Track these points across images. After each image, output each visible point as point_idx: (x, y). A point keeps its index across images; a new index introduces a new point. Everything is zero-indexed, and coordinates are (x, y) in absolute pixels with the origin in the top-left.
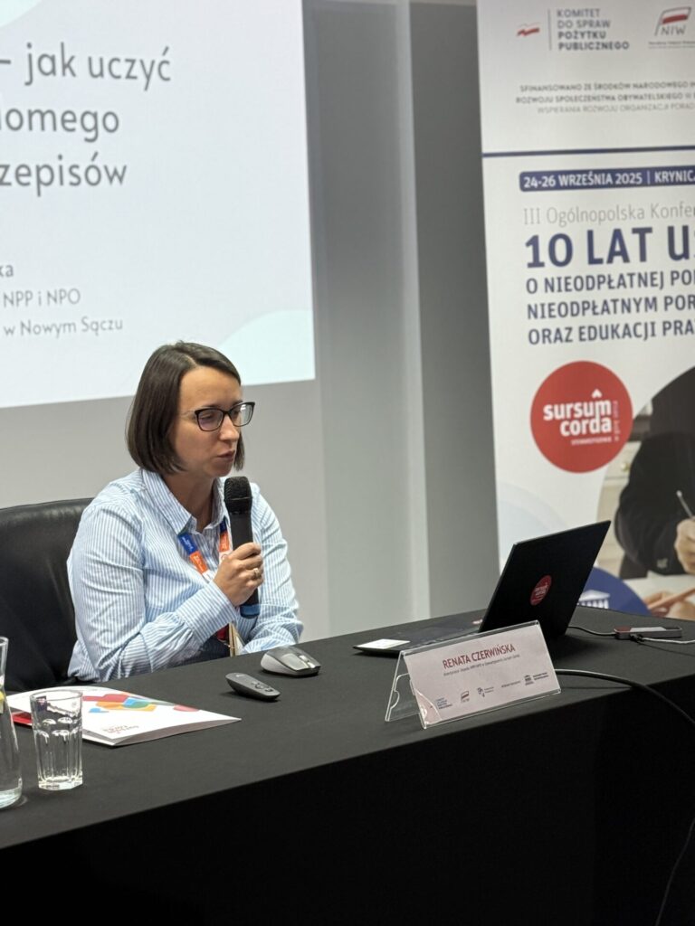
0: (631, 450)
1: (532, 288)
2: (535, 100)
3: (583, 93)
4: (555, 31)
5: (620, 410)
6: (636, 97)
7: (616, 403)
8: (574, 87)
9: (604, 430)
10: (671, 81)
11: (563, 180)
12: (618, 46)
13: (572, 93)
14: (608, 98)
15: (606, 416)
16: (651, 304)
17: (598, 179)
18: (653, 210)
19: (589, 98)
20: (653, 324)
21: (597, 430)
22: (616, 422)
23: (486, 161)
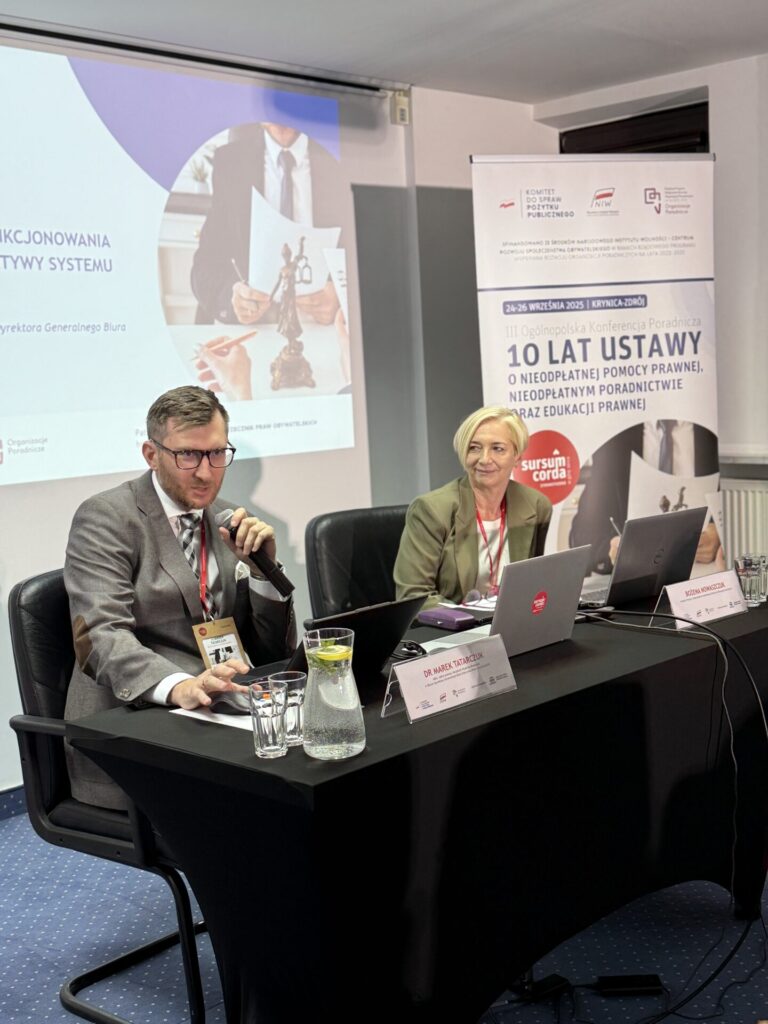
0: (578, 490)
1: (512, 381)
2: (512, 252)
3: (544, 246)
4: (525, 204)
5: (571, 463)
6: (579, 250)
7: (568, 458)
8: (538, 243)
9: (562, 477)
10: (602, 238)
11: (532, 307)
12: (567, 215)
13: (537, 247)
14: (561, 250)
15: (562, 467)
16: (591, 390)
17: (555, 306)
18: (591, 327)
19: (548, 250)
20: (592, 404)
21: (557, 477)
22: (569, 471)
23: (480, 294)
